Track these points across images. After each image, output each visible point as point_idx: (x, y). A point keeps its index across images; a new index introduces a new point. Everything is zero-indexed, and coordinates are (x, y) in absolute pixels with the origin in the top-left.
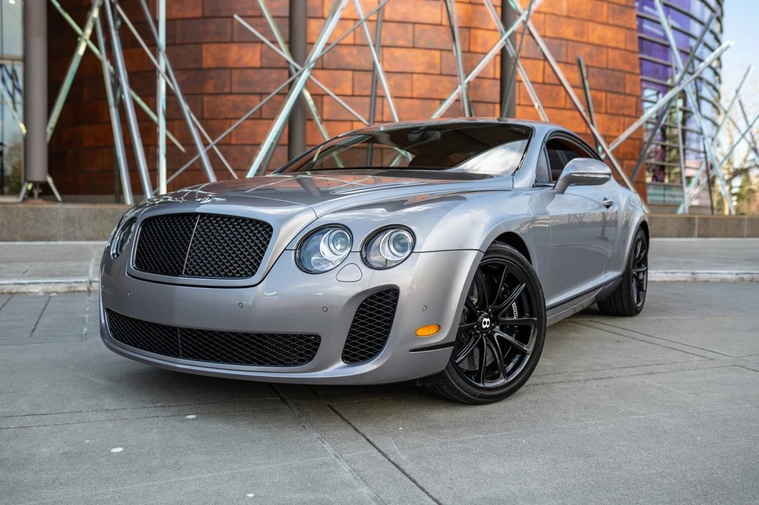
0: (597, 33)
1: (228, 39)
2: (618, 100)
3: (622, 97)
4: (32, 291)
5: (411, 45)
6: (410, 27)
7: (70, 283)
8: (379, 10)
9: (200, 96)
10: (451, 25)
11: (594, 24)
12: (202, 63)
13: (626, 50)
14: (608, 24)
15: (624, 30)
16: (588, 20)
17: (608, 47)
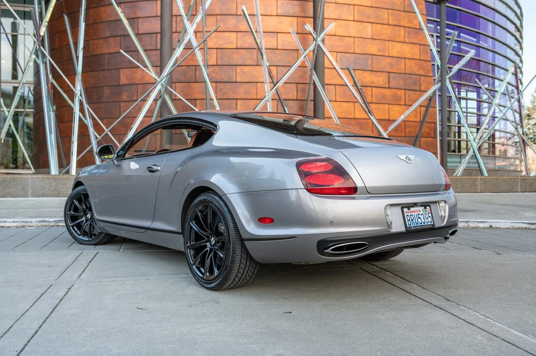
2: (415, 95)
3: (418, 93)
6: (255, 51)
8: (204, 41)
9: (119, 103)
10: (258, 48)
11: (394, 43)
12: (120, 82)
13: (420, 60)
14: (405, 42)
15: (419, 46)
16: (389, 41)
17: (405, 58)
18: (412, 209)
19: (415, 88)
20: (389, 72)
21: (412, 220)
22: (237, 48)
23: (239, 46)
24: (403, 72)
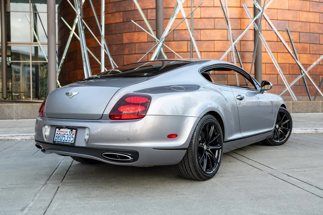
0: (304, 16)
1: (133, 30)
2: (316, 47)
3: (318, 45)
4: (17, 139)
5: (213, 28)
6: (213, 19)
7: (31, 135)
8: (191, 14)
9: (123, 56)
10: (226, 18)
11: (303, 12)
12: (123, 42)
13: (319, 23)
14: (310, 12)
15: (319, 14)
16: (299, 11)
17: (310, 22)
18: (61, 130)
19: (316, 43)
20: (300, 32)
21: (59, 137)
22: (201, 18)
23: (202, 17)
24: (309, 32)
